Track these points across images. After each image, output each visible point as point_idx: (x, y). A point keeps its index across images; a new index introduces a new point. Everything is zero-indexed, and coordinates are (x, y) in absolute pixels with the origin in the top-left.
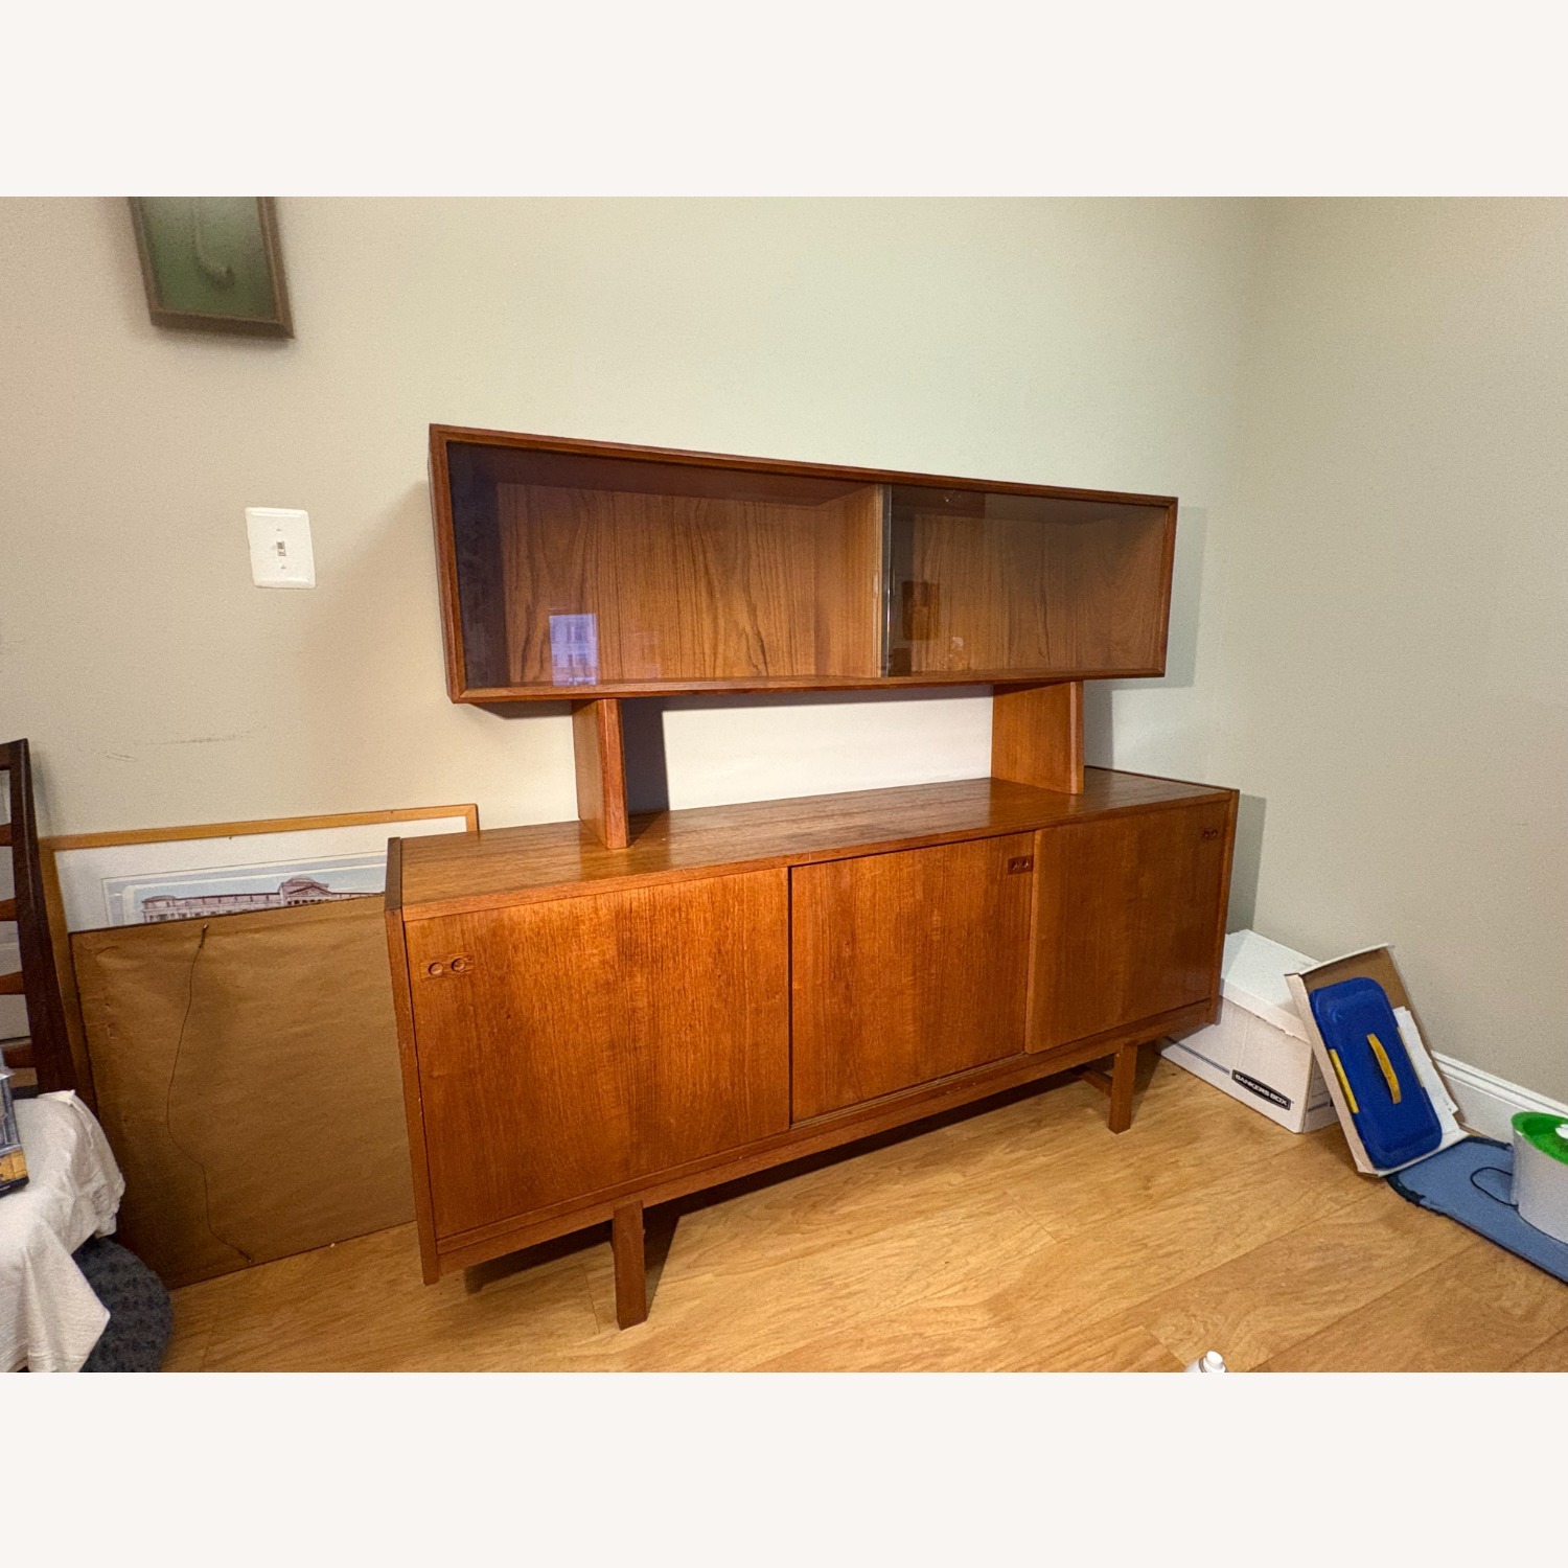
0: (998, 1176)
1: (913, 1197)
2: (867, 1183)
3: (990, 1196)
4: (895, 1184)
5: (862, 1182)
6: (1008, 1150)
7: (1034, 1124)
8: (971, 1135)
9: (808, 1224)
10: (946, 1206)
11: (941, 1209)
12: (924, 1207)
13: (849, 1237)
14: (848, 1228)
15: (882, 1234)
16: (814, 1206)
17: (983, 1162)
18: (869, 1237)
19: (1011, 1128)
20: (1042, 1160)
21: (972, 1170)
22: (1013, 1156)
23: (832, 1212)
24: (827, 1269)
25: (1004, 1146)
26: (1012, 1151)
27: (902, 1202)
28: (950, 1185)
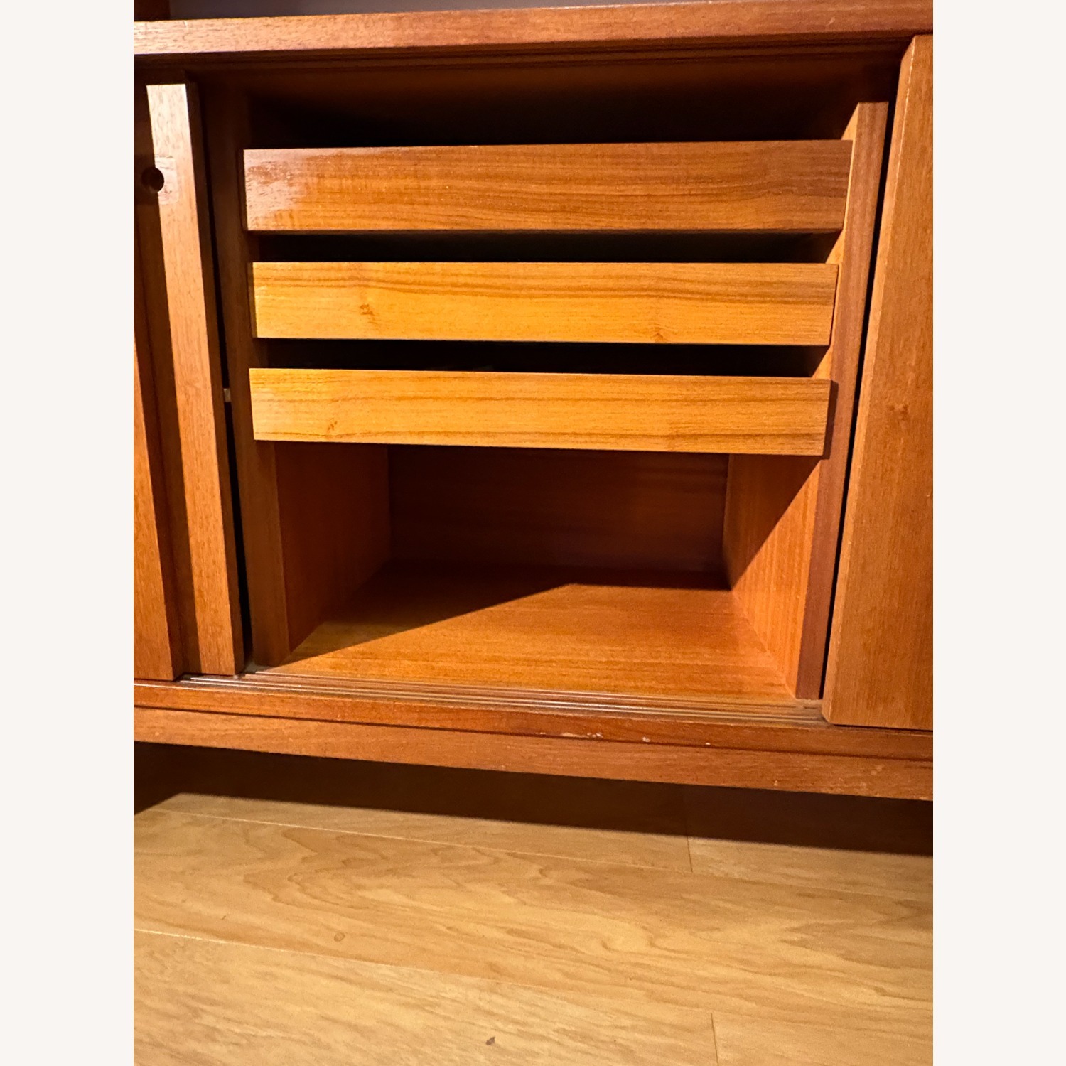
0: (724, 982)
1: (511, 932)
2: (468, 868)
3: (669, 1015)
4: (509, 893)
5: (464, 863)
6: (796, 937)
7: (905, 912)
8: (737, 872)
9: (303, 890)
10: (555, 985)
11: (543, 984)
12: (513, 962)
13: (334, 945)
14: (341, 928)
15: (384, 972)
16: (346, 863)
17: (716, 935)
18: (355, 964)
19: (840, 896)
20: (864, 996)
21: (678, 938)
22: (797, 955)
23: (359, 887)
24: (226, 981)
25: (795, 924)
26: (802, 944)
27: (483, 930)
28: (605, 946)
